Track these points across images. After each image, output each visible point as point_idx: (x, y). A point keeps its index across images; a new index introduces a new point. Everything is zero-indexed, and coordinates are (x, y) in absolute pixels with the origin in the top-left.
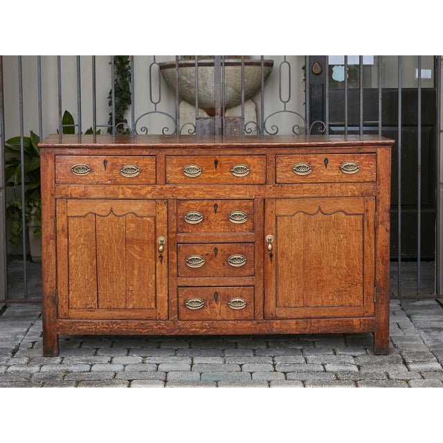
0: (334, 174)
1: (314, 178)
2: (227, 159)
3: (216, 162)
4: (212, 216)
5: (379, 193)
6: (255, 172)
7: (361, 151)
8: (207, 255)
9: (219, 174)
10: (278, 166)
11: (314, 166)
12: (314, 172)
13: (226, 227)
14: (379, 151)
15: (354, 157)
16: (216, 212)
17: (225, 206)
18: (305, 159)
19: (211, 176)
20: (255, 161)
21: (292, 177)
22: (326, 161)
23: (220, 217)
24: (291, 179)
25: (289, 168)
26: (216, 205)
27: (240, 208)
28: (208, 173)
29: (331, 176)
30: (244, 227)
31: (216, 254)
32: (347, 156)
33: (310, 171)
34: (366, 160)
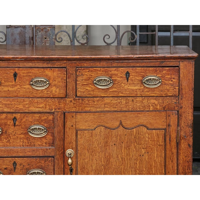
0: (136, 88)
1: (115, 91)
2: (26, 72)
3: (15, 75)
4: (11, 130)
5: (181, 108)
6: (55, 85)
7: (164, 64)
8: (6, 169)
9: (18, 87)
10: (79, 79)
11: (116, 80)
12: (115, 86)
13: (25, 141)
14: (182, 64)
15: (156, 71)
16: (15, 125)
17: (24, 120)
18: (106, 73)
19: (10, 89)
20: (55, 74)
21: (93, 91)
22: (128, 74)
23: (19, 131)
24: (92, 93)
25: (90, 82)
26: (15, 119)
27: (39, 122)
28: (7, 86)
29: (133, 90)
30: (44, 140)
31: (15, 168)
32: (149, 70)
33: (111, 85)
34: (168, 74)
